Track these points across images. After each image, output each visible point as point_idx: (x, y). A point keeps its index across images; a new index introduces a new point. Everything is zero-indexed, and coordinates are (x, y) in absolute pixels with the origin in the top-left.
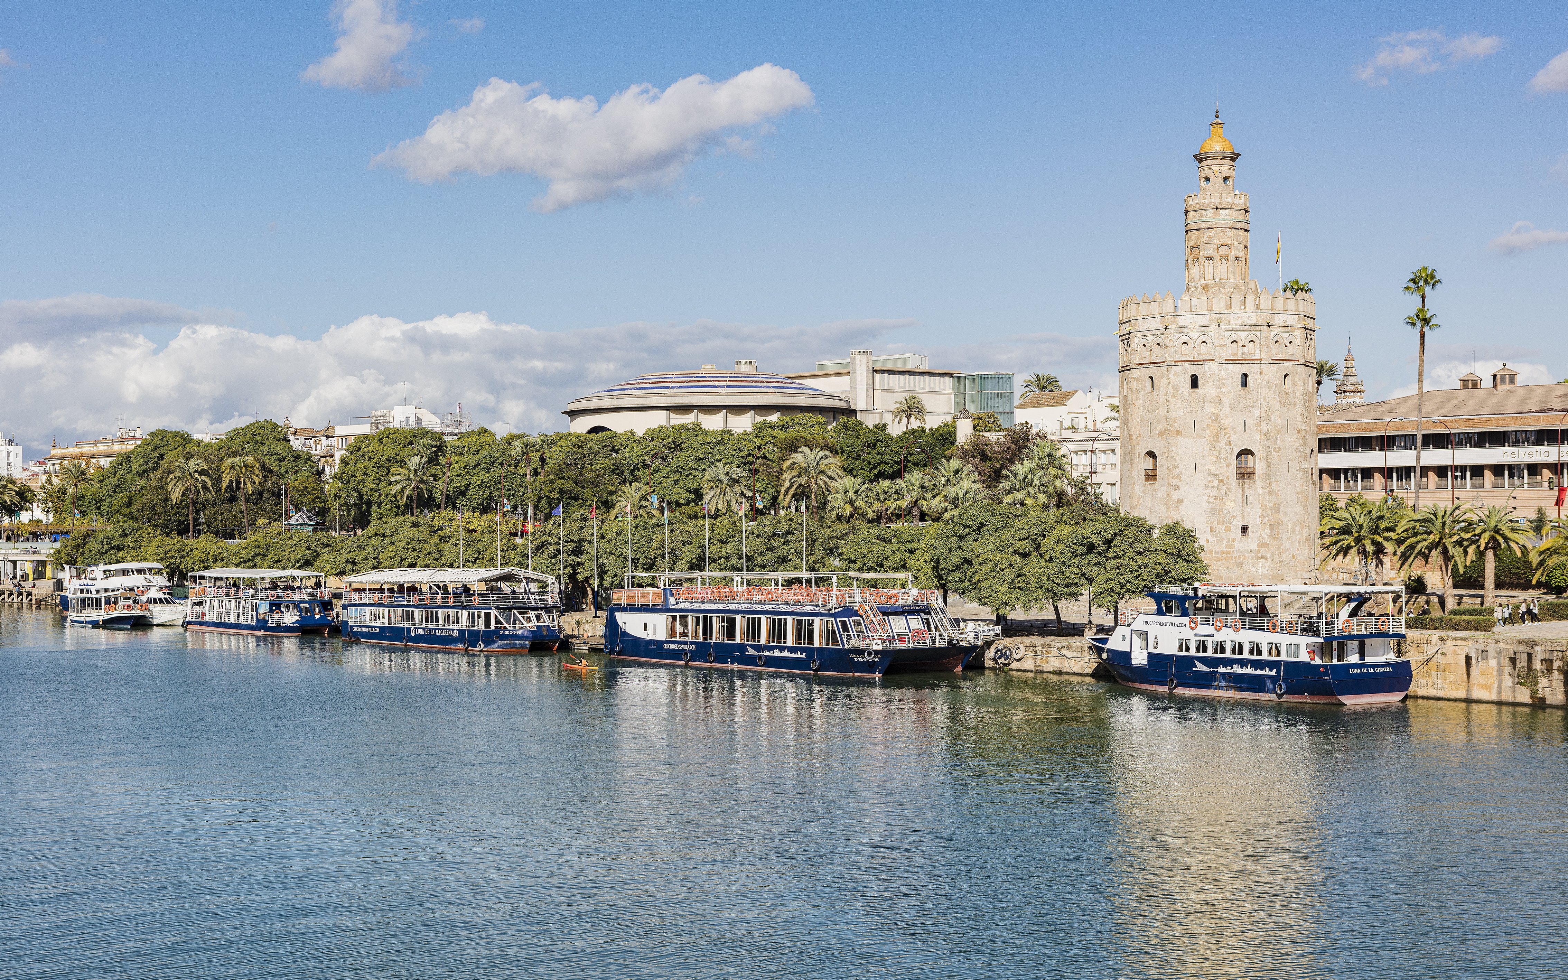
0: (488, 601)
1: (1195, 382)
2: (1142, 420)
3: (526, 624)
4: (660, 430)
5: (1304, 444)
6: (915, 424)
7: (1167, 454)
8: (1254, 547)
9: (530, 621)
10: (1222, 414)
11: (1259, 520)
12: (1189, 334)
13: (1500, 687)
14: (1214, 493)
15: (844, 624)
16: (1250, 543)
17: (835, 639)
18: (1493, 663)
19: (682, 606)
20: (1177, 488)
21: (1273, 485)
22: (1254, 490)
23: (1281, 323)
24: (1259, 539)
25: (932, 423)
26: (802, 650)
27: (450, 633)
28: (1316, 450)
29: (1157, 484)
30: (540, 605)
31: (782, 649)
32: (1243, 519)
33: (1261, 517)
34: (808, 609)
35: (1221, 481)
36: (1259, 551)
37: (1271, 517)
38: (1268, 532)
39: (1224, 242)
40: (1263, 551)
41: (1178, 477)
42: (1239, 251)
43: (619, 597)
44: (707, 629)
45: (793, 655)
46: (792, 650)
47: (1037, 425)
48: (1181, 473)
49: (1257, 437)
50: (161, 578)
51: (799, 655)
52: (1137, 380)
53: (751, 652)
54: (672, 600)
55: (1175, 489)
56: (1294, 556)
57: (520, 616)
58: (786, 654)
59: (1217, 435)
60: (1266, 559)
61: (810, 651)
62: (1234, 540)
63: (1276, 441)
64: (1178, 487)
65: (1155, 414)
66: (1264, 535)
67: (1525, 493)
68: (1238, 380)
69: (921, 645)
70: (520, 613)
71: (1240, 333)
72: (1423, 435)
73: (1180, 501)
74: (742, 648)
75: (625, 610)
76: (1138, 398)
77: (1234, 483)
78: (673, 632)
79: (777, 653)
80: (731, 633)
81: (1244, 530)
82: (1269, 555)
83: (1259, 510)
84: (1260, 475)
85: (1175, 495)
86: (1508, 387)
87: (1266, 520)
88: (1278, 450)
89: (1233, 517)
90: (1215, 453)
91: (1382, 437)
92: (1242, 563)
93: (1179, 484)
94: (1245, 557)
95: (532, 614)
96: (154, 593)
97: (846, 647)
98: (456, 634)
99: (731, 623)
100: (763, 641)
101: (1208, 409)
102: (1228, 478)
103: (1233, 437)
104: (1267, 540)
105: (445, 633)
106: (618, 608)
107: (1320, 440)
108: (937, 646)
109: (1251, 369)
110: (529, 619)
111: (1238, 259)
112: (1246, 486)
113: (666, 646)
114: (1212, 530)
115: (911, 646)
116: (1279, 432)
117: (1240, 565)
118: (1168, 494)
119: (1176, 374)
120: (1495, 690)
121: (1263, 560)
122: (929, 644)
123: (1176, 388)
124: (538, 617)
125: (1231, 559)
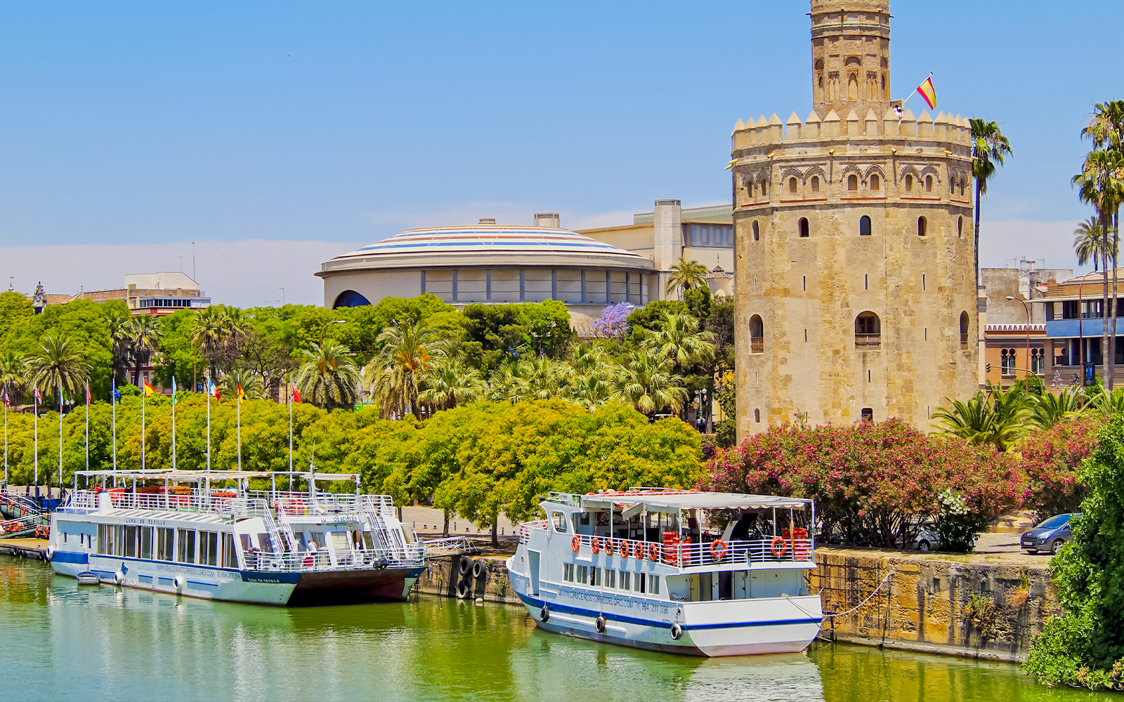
1: (804, 228)
2: (748, 276)
7: (773, 318)
10: (837, 267)
11: (884, 402)
14: (828, 369)
20: (784, 361)
21: (904, 356)
22: (881, 360)
29: (764, 356)
32: (865, 402)
33: (887, 397)
35: (836, 352)
37: (901, 397)
38: (897, 416)
41: (786, 347)
42: (872, 65)
48: (789, 342)
49: (881, 297)
52: (741, 226)
55: (782, 363)
59: (831, 294)
63: (907, 301)
64: (786, 360)
65: (761, 268)
68: (858, 226)
71: (859, 166)
73: (788, 379)
76: (742, 248)
77: (853, 353)
81: (866, 415)
83: (885, 389)
84: (887, 345)
85: (783, 370)
87: (894, 401)
88: (910, 313)
89: (852, 397)
90: (829, 317)
93: (787, 356)
101: (820, 261)
102: (844, 348)
103: (852, 297)
109: (874, 211)
111: (871, 75)
112: (869, 358)
114: (825, 415)
116: (911, 290)
118: (774, 369)
119: (783, 218)
123: (782, 235)
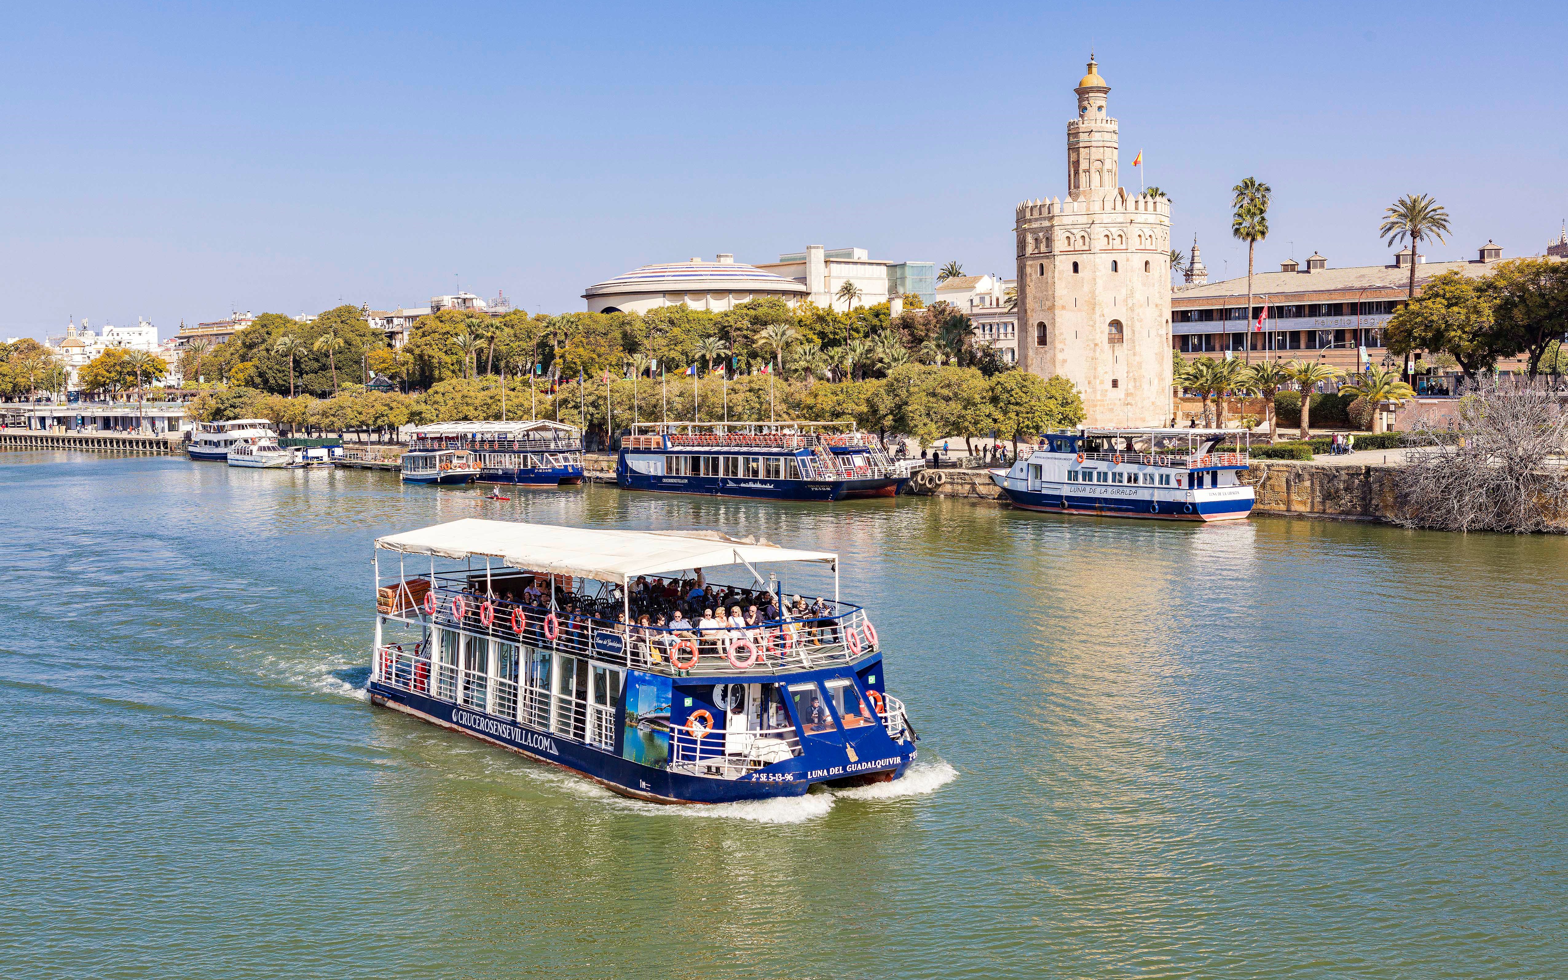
0: (525, 446)
1: (1076, 266)
2: (1035, 298)
3: (555, 464)
4: (656, 312)
5: (1161, 316)
6: (855, 303)
7: (1054, 325)
8: (1122, 396)
9: (559, 462)
10: (1097, 292)
11: (1126, 375)
12: (1072, 230)
13: (1313, 503)
14: (1091, 355)
15: (803, 461)
16: (1120, 392)
17: (796, 475)
18: (1308, 483)
19: (676, 449)
20: (1062, 350)
21: (1136, 347)
22: (1122, 351)
23: (1142, 221)
24: (1126, 390)
25: (868, 302)
26: (771, 482)
27: (496, 472)
28: (1170, 320)
29: (1047, 347)
30: (565, 448)
31: (755, 481)
32: (1114, 375)
33: (1127, 372)
34: (775, 450)
35: (1097, 345)
36: (1126, 399)
37: (1134, 372)
38: (1133, 384)
39: (1098, 158)
40: (1129, 400)
41: (1063, 342)
43: (628, 443)
44: (696, 467)
45: (764, 486)
46: (763, 482)
47: (953, 303)
48: (1063, 339)
49: (1124, 310)
50: (269, 431)
51: (768, 486)
52: (1031, 266)
53: (731, 484)
54: (669, 444)
55: (1060, 351)
56: (1153, 403)
57: (551, 458)
58: (758, 485)
59: (1093, 309)
60: (1131, 405)
61: (777, 483)
62: (1106, 391)
63: (1138, 313)
65: (1045, 293)
66: (1130, 387)
67: (1332, 353)
68: (1110, 265)
69: (864, 478)
70: (551, 455)
71: (1111, 229)
72: (1253, 308)
73: (1065, 361)
74: (724, 481)
75: (633, 452)
76: (1032, 281)
77: (1106, 346)
78: (670, 468)
79: (751, 485)
80: (716, 470)
81: (1115, 384)
82: (1133, 402)
83: (1126, 367)
84: (1127, 340)
85: (1059, 356)
86: (1318, 270)
87: (1131, 374)
88: (1141, 321)
89: (1106, 373)
90: (1091, 323)
91: (1221, 310)
92: (1112, 409)
93: (1063, 348)
94: (1115, 404)
95: (560, 456)
96: (265, 443)
97: (805, 479)
98: (500, 472)
99: (715, 461)
100: (740, 475)
101: (1086, 288)
102: (1102, 342)
103: (1106, 310)
104: (1132, 390)
105: (492, 472)
106: (626, 451)
107: (1173, 312)
108: (876, 477)
109: (1120, 258)
110: (557, 460)
112: (1116, 348)
113: (664, 480)
114: (1089, 383)
115: (856, 478)
116: (1141, 306)
117: (1111, 410)
118: (1055, 355)
119: (1061, 262)
120: (1309, 505)
121: (1129, 406)
122: (869, 477)
123: (1061, 272)
124: (566, 459)
125: (1104, 406)
